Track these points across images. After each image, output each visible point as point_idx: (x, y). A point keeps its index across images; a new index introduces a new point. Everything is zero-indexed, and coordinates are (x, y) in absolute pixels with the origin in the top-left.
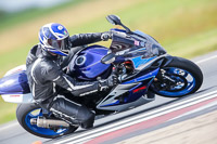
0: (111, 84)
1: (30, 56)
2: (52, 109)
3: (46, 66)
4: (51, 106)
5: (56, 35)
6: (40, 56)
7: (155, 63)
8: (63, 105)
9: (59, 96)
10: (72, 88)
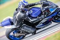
9: (24, 25)
10: (31, 20)
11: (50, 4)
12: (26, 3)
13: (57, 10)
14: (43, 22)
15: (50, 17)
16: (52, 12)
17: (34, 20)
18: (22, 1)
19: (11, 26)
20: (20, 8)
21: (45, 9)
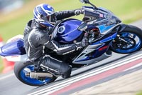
0: (84, 45)
1: (27, 28)
2: (41, 65)
3: (39, 34)
4: (41, 63)
5: (47, 12)
6: (35, 27)
7: (114, 30)
8: (49, 62)
9: (46, 56)
10: (58, 49)
11: (101, 16)
12: (49, 9)
13: (117, 28)
14: (87, 53)
15: (102, 43)
16: (105, 33)
17: (64, 48)
18: (41, 5)
19: (20, 56)
20: (37, 20)
21: (86, 27)
